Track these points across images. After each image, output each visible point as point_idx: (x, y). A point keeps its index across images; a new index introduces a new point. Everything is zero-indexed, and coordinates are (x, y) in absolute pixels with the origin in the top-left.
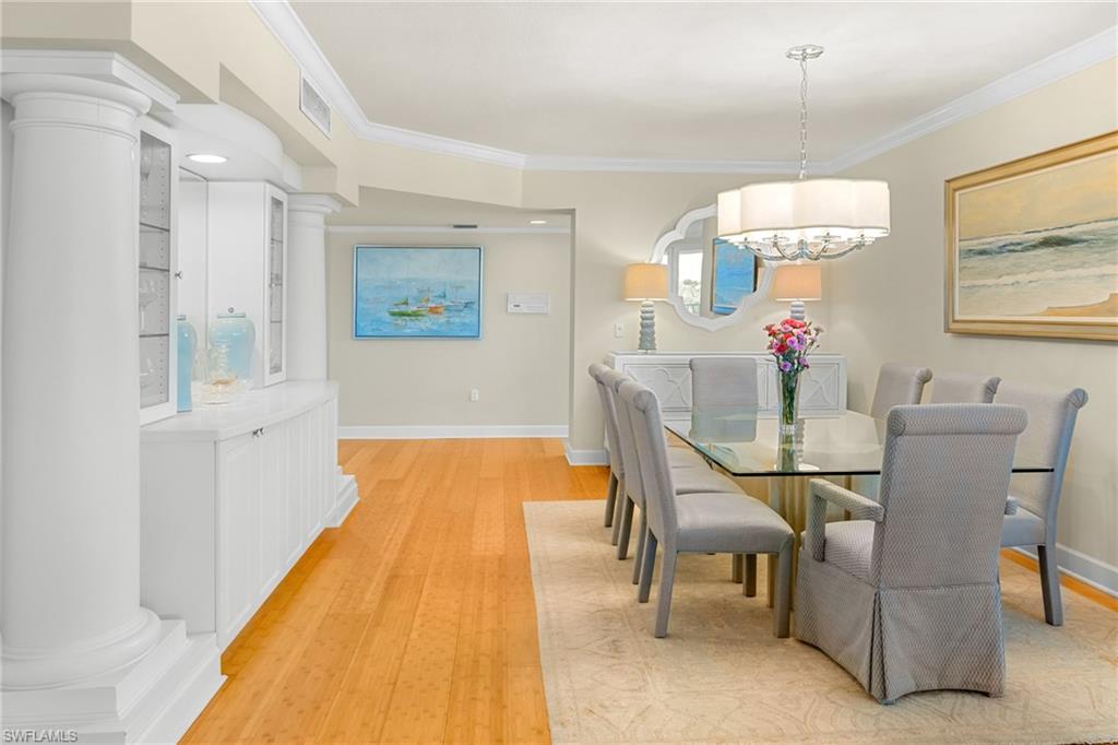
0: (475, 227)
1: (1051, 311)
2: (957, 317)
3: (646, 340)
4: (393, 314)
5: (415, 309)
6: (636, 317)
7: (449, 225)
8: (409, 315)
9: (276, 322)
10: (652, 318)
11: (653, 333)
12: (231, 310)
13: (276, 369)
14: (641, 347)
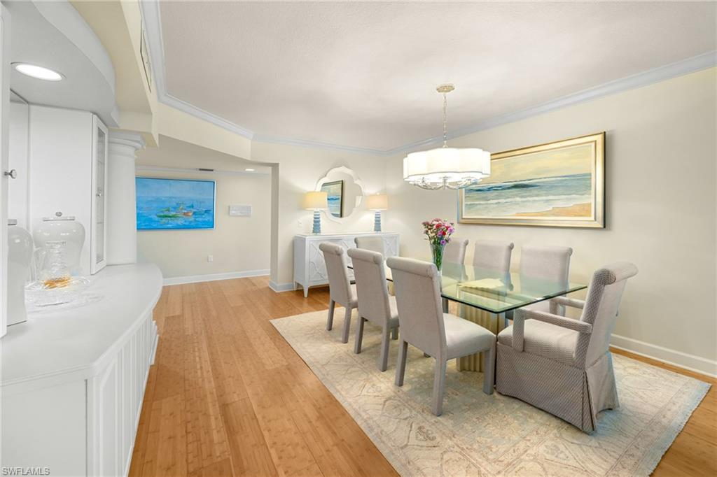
0: (212, 170)
1: (518, 214)
2: (464, 217)
3: (316, 228)
4: (160, 216)
5: (174, 213)
6: (311, 217)
7: (196, 169)
8: (170, 217)
9: (101, 223)
10: (319, 218)
11: (319, 225)
12: (59, 214)
13: (99, 259)
14: (314, 232)
